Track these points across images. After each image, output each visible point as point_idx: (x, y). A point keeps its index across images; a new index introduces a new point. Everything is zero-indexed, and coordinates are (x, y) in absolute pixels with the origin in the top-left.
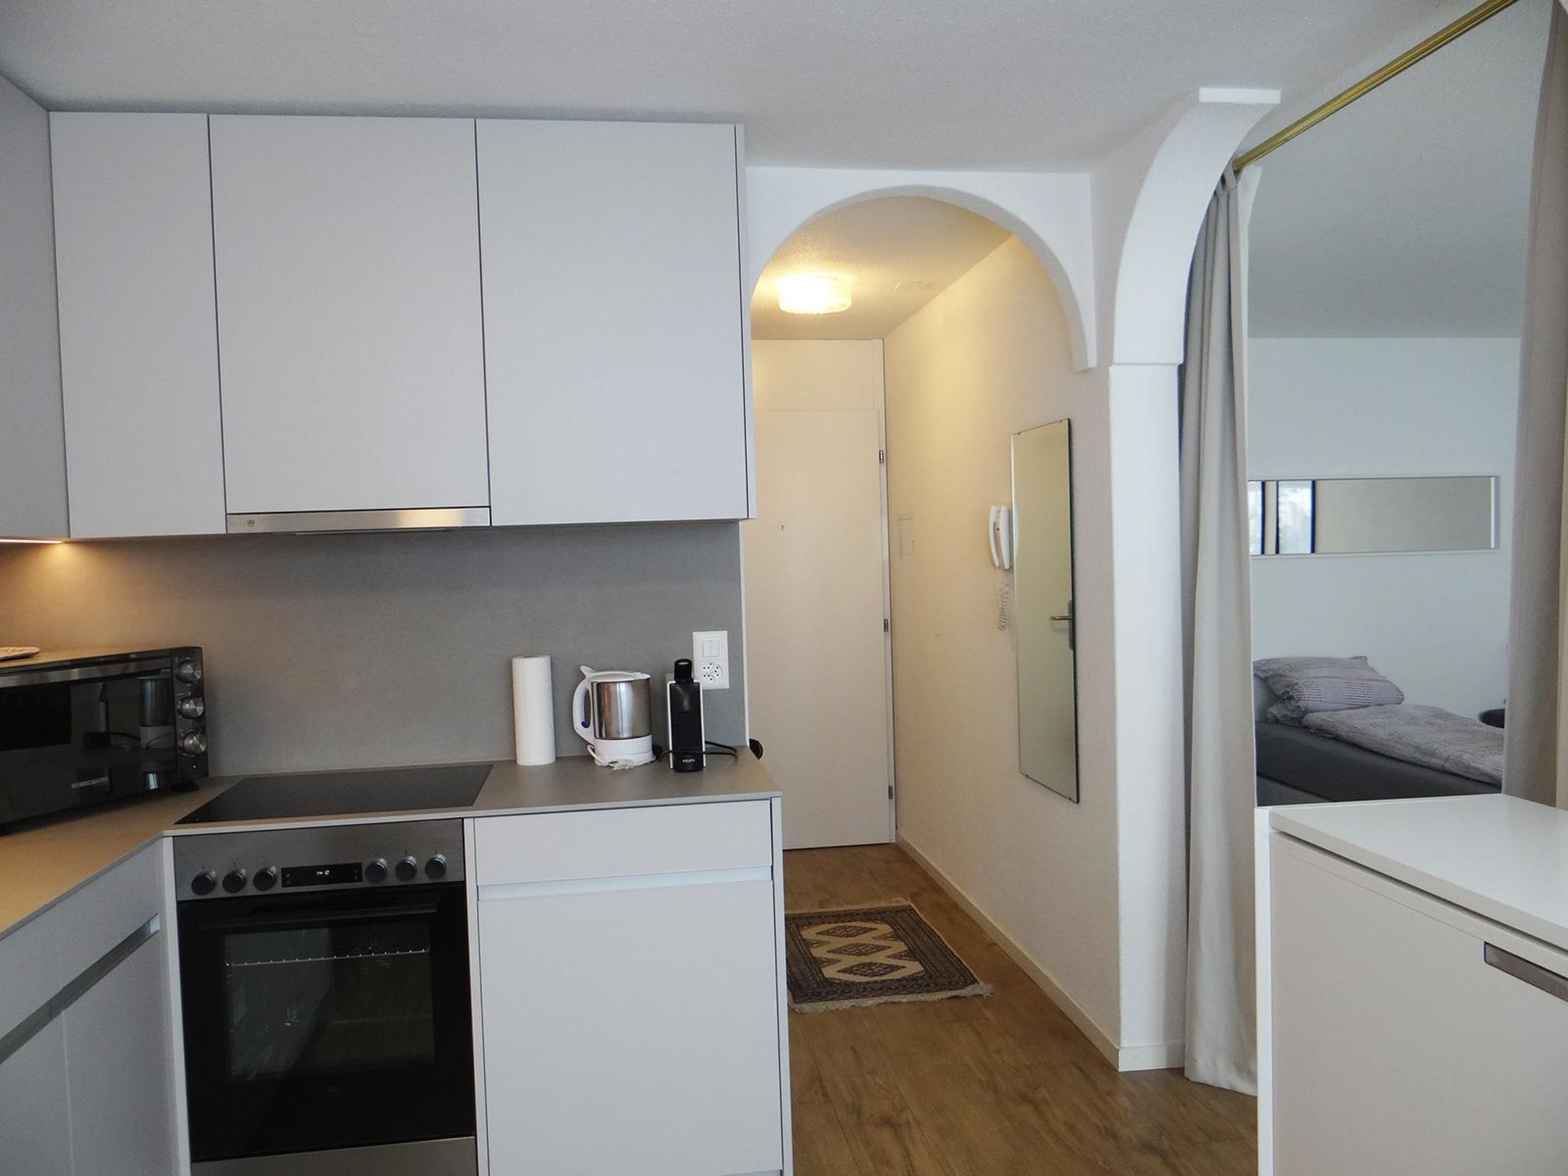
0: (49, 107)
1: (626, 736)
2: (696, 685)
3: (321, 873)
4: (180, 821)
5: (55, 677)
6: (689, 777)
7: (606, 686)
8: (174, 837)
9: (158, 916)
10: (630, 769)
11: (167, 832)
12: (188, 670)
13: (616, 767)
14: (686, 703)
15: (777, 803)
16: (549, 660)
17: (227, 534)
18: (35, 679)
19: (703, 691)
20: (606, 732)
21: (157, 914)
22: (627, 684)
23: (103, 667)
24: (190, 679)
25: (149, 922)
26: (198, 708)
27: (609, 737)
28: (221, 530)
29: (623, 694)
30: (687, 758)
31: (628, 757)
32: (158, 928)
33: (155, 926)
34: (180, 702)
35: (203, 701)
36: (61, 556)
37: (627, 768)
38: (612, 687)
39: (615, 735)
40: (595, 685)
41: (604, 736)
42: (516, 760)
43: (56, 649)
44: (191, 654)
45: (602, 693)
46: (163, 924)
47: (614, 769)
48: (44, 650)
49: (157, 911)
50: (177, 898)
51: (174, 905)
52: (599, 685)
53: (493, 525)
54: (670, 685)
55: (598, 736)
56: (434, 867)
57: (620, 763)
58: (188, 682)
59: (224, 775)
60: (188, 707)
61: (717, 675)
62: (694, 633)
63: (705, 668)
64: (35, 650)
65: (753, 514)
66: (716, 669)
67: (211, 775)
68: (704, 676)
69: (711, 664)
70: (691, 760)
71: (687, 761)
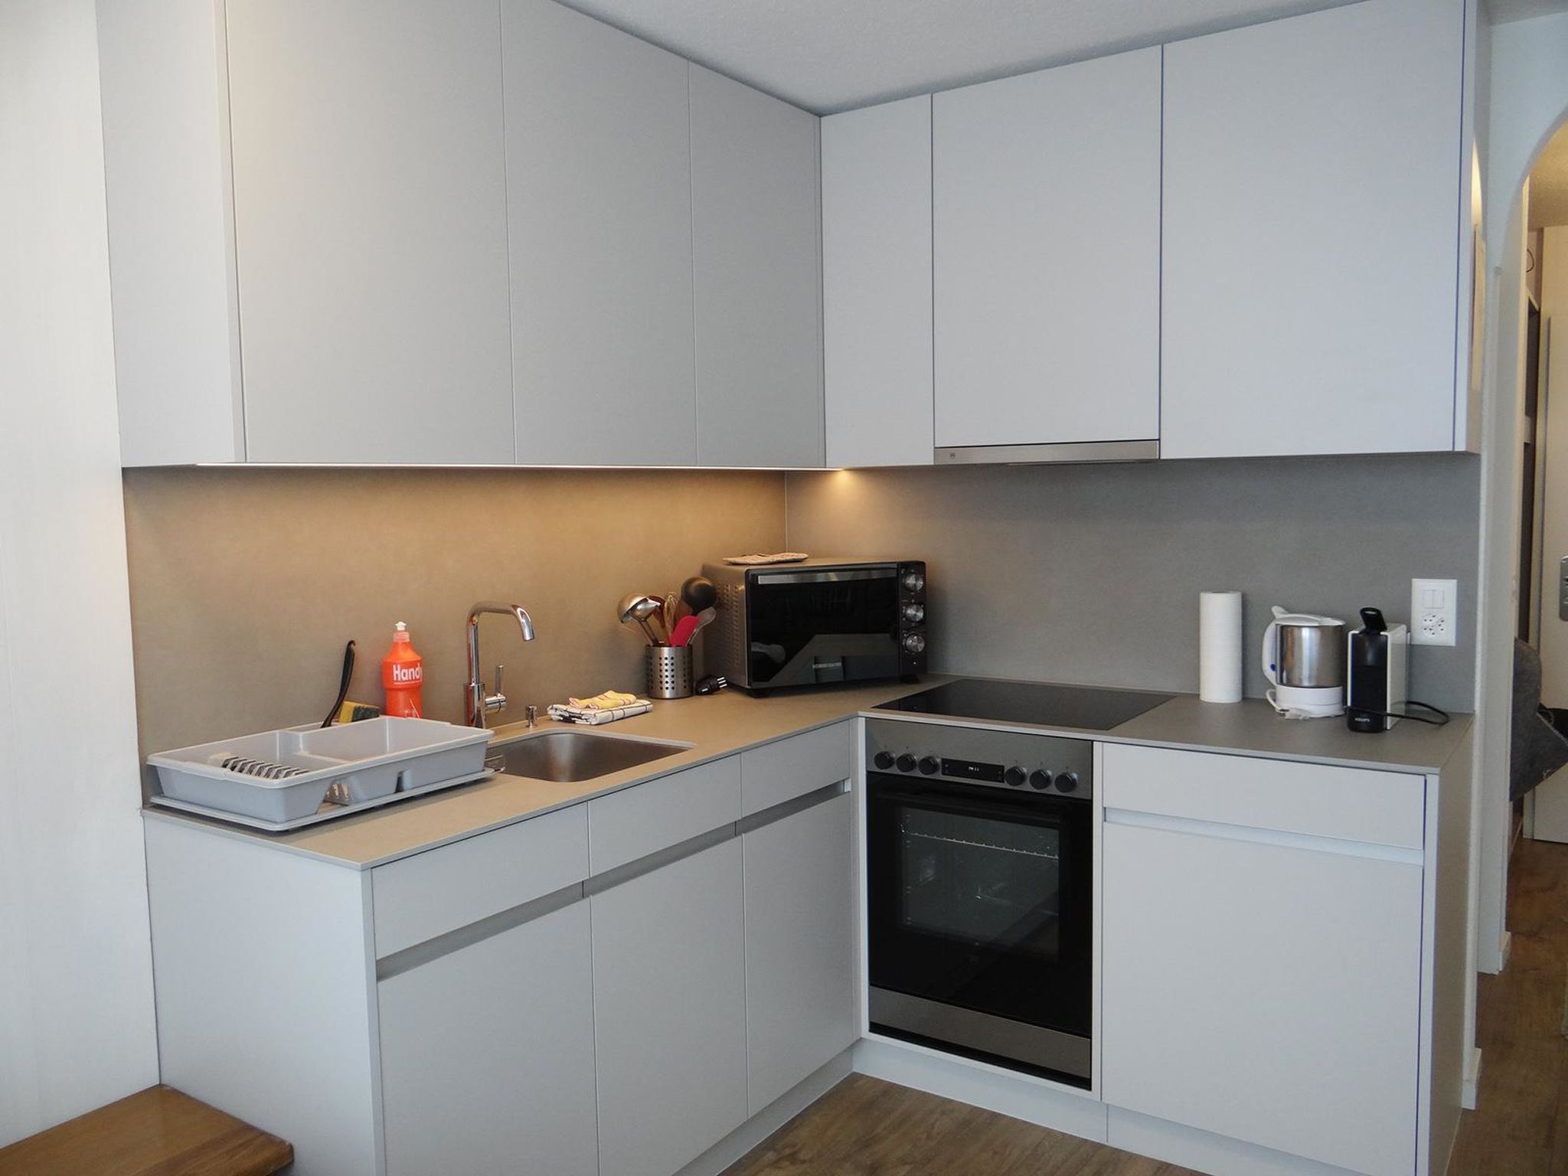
0: (819, 114)
1: (1306, 684)
2: (1382, 639)
3: (972, 769)
4: (880, 705)
5: (821, 578)
6: (1363, 739)
7: (1289, 629)
8: (866, 718)
9: (850, 780)
10: (1304, 720)
11: (861, 713)
12: (911, 581)
13: (1288, 715)
14: (1370, 657)
15: (1434, 782)
16: (1240, 597)
17: (935, 465)
18: (807, 579)
19: (1392, 644)
20: (1289, 679)
21: (848, 778)
22: (1314, 629)
23: (840, 573)
24: (913, 589)
25: (844, 781)
26: (918, 614)
27: (1290, 683)
28: (929, 461)
29: (1308, 639)
30: (1360, 717)
31: (1306, 708)
32: (850, 789)
33: (848, 787)
34: (904, 608)
35: (924, 609)
36: (843, 482)
37: (1301, 718)
38: (1296, 631)
39: (1296, 683)
40: (1279, 627)
41: (1285, 681)
42: (1199, 695)
43: (828, 555)
44: (918, 567)
45: (1286, 637)
46: (854, 785)
47: (1286, 718)
48: (813, 556)
49: (851, 774)
50: (867, 767)
51: (865, 773)
52: (1283, 627)
53: (1161, 458)
54: (1353, 635)
55: (1279, 681)
56: (1065, 781)
57: (1292, 711)
58: (912, 591)
59: (948, 674)
60: (911, 612)
61: (1442, 630)
62: (1414, 580)
63: (1425, 620)
64: (806, 556)
65: (1461, 447)
66: (1440, 623)
67: (933, 672)
68: (1425, 629)
69: (1434, 616)
70: (1365, 720)
71: (1360, 720)
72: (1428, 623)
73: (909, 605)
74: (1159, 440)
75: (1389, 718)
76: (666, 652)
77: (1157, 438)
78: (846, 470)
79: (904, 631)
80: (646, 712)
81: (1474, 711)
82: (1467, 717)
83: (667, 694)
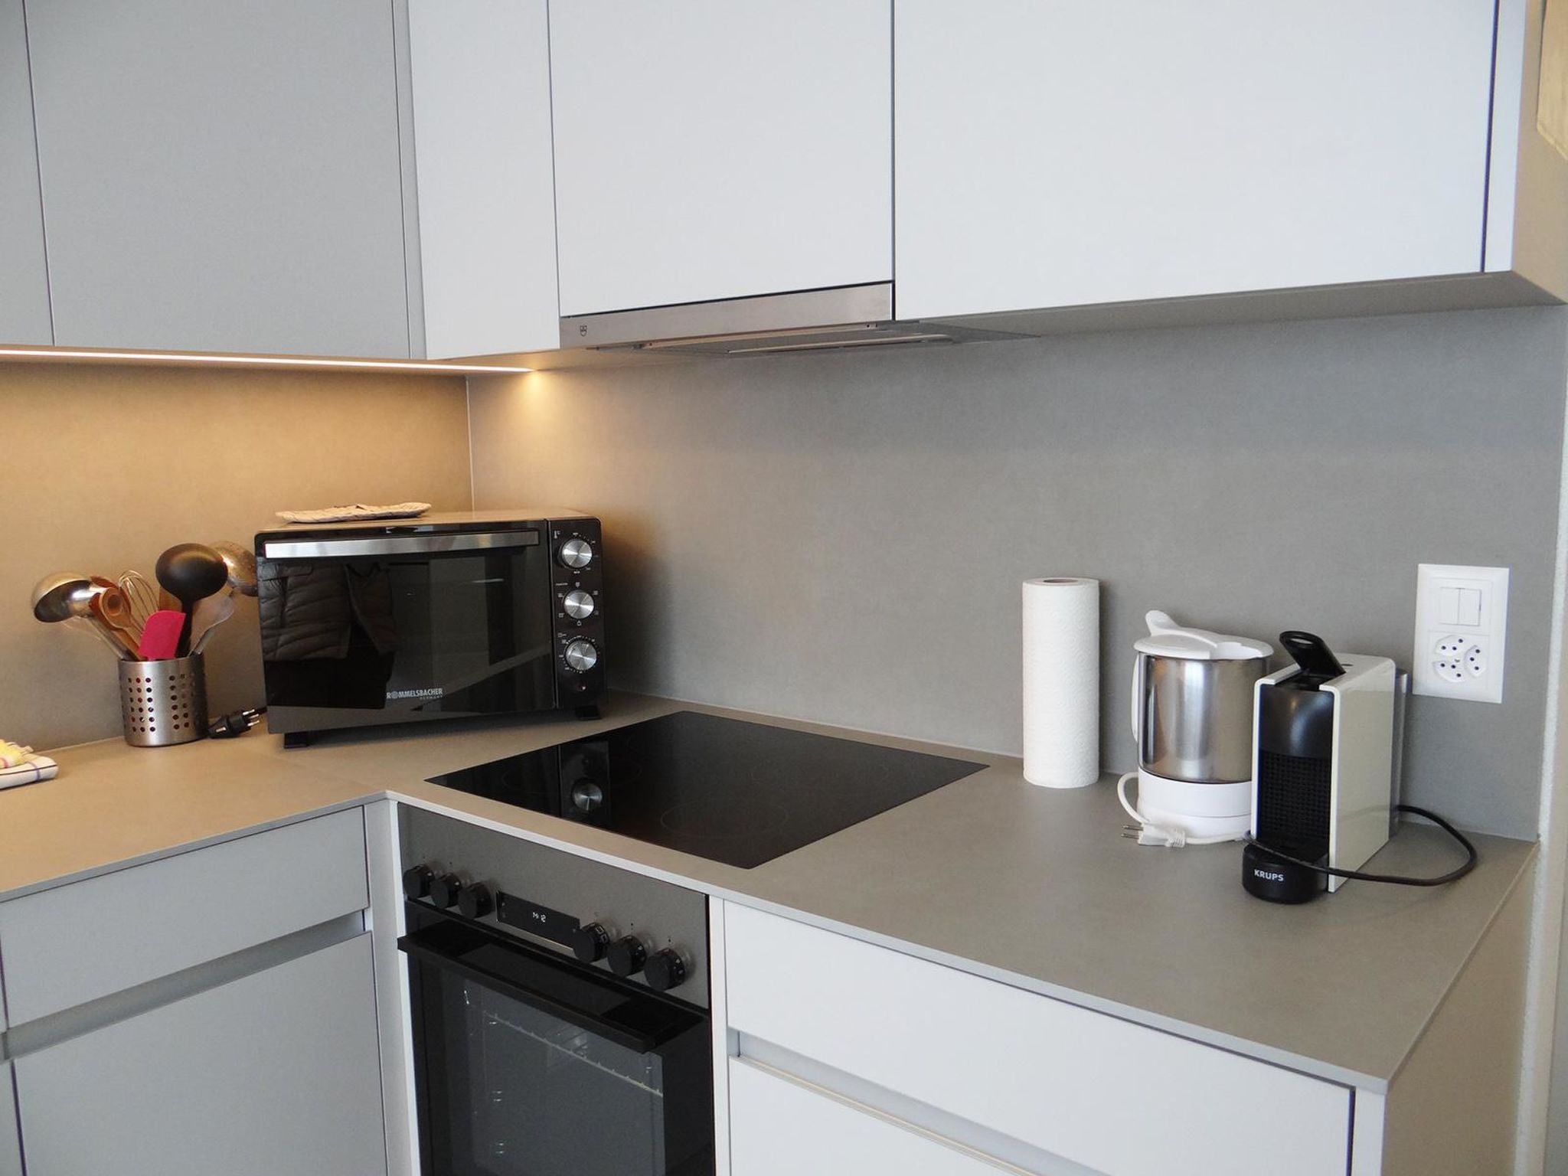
1: (1185, 772)
2: (1323, 699)
3: (537, 917)
8: (398, 802)
9: (371, 909)
11: (390, 793)
12: (569, 551)
13: (1148, 836)
14: (1297, 730)
16: (1097, 589)
22: (1204, 664)
24: (575, 566)
25: (359, 911)
26: (583, 607)
30: (1265, 868)
31: (1186, 820)
32: (372, 927)
33: (369, 923)
34: (561, 596)
37: (1168, 845)
39: (1171, 770)
40: (1143, 657)
44: (586, 528)
47: (1139, 842)
52: (1148, 659)
53: (898, 319)
57: (1155, 829)
59: (672, 698)
60: (570, 602)
61: (1477, 668)
62: (1420, 565)
63: (1444, 648)
64: (425, 506)
65: (1500, 261)
66: (1473, 654)
67: (650, 694)
68: (1443, 665)
69: (1461, 641)
70: (1274, 876)
71: (1262, 874)
72: (1449, 653)
73: (567, 591)
74: (893, 282)
75: (1332, 878)
76: (147, 669)
77: (890, 279)
78: (539, 370)
79: (561, 635)
80: (38, 781)
81: (1538, 836)
82: (1524, 847)
83: (153, 738)
